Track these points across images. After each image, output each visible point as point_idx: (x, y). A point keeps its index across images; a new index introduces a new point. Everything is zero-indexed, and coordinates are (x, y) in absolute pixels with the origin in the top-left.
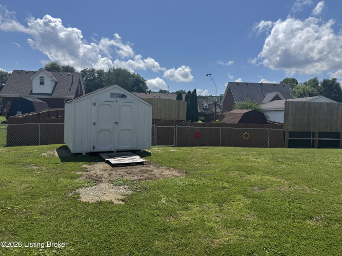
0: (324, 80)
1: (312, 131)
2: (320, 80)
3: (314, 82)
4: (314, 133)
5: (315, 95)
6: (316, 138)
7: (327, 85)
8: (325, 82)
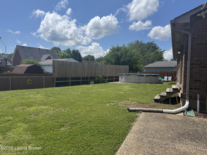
0: (73, 50)
1: (68, 77)
2: (71, 50)
3: (68, 51)
4: (69, 78)
5: (69, 58)
6: (70, 81)
7: (75, 53)
8: (74, 51)
